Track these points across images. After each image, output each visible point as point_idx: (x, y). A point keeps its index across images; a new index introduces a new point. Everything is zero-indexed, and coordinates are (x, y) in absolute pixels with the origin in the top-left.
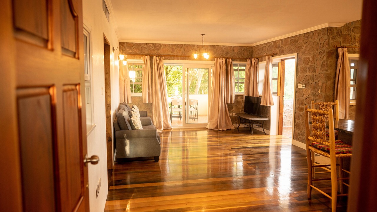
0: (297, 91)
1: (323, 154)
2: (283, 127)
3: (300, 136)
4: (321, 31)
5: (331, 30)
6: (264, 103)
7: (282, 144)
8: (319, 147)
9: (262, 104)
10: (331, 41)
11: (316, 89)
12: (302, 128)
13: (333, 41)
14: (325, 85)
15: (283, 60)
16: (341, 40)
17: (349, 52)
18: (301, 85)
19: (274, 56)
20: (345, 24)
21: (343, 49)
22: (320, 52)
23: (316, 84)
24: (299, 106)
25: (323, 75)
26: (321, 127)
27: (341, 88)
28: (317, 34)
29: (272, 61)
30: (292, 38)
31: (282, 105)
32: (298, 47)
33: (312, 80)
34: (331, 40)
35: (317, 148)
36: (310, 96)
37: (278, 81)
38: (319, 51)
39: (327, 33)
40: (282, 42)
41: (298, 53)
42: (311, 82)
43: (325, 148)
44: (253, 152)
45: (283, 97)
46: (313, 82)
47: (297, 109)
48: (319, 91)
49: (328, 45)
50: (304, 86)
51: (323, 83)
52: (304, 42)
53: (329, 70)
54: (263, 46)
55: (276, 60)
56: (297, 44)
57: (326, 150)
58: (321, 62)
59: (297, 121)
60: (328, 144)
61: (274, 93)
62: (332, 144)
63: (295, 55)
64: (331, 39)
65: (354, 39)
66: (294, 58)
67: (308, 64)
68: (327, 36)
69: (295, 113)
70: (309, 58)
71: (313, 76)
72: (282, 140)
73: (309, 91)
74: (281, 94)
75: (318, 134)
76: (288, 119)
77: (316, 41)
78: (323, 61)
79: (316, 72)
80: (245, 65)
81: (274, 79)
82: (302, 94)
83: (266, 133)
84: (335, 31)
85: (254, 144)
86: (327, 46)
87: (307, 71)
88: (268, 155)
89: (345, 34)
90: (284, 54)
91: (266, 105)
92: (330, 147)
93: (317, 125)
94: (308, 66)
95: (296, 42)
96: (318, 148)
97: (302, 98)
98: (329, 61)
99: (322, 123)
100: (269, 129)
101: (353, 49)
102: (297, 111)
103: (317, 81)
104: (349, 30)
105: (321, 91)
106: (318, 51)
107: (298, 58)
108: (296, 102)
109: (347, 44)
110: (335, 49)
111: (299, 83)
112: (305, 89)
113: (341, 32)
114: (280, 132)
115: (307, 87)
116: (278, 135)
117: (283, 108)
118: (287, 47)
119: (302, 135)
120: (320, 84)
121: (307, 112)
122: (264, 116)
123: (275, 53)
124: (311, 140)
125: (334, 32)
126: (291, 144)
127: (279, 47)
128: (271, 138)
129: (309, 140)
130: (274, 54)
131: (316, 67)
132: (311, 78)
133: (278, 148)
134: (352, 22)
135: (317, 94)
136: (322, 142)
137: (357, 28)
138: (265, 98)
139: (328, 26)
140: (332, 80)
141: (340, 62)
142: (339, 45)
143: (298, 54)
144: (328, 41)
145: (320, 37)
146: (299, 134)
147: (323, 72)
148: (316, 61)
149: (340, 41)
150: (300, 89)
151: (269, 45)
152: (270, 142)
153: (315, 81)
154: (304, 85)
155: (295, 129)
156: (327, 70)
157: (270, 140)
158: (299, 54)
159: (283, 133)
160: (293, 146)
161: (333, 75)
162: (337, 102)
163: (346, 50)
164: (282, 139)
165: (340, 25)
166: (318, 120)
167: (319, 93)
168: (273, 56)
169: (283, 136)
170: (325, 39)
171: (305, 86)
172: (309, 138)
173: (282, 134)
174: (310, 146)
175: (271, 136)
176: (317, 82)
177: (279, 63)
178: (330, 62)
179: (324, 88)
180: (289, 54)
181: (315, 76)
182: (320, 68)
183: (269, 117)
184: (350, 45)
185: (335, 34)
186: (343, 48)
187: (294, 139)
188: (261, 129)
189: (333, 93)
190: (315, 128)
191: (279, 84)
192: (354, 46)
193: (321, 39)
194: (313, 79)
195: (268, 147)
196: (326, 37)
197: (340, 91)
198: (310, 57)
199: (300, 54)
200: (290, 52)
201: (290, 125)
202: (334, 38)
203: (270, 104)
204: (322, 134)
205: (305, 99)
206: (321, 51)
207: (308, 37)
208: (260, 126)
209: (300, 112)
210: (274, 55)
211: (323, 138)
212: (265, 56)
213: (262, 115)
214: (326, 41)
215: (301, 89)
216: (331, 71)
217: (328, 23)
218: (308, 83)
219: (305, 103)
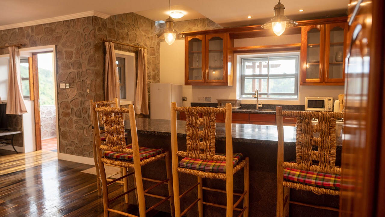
0: (59, 92)
1: (123, 165)
2: (42, 139)
3: (68, 147)
4: (85, 20)
5: (96, 20)
6: (12, 110)
7: (43, 161)
8: (117, 156)
9: (8, 112)
10: (97, 33)
11: (84, 89)
12: (70, 137)
13: (99, 33)
14: (94, 83)
15: (34, 54)
16: (106, 33)
17: (115, 48)
18: (64, 84)
19: (21, 48)
20: (110, 16)
21: (110, 44)
22: (85, 45)
23: (83, 83)
24: (63, 110)
25: (91, 71)
26: (119, 129)
27: (111, 87)
28: (79, 23)
29: (18, 55)
30: (47, 26)
31: (39, 112)
32: (57, 38)
33: (78, 78)
34: (97, 31)
35: (113, 159)
36: (77, 97)
37: (30, 81)
38: (84, 43)
39: (93, 23)
40: (32, 30)
41: (56, 44)
42: (77, 80)
44: (4, 184)
45: (38, 101)
46: (80, 80)
47: (61, 114)
48: (88, 91)
49: (95, 37)
50: (68, 86)
51: (92, 81)
52: (64, 31)
53: (97, 66)
54: (3, 33)
55: (25, 53)
56: (54, 33)
57: (126, 158)
58: (88, 56)
59: (62, 129)
60: (130, 151)
61: (26, 97)
62: (136, 150)
63: (52, 48)
64: (96, 30)
65: (118, 34)
66: (52, 51)
67: (71, 59)
68: (93, 26)
69: (59, 120)
70: (72, 52)
71: (78, 73)
72: (43, 156)
73: (76, 92)
74: (36, 99)
75: (115, 139)
76: (45, 129)
77: (79, 31)
78: (90, 54)
79: (82, 69)
81: (23, 79)
82: (67, 95)
83: (18, 151)
84: (101, 23)
85: (3, 170)
86: (93, 38)
87: (70, 67)
88: (25, 183)
89: (109, 27)
90: (36, 46)
91: (15, 114)
92: (133, 154)
93: (112, 128)
94: (72, 61)
95: (52, 31)
96: (115, 158)
97: (66, 100)
98: (97, 55)
99: (119, 124)
100: (22, 145)
101: (118, 44)
102: (61, 117)
103: (84, 79)
104: (113, 24)
105: (91, 91)
106: (82, 43)
107: (58, 53)
108: (59, 106)
109: (112, 39)
110: (101, 42)
111: (61, 82)
112: (70, 89)
113: (106, 24)
114: (38, 146)
115: (73, 87)
116: (36, 150)
117: (39, 116)
118: (40, 37)
119: (70, 145)
120: (88, 82)
121: (96, 112)
122: (12, 129)
123: (23, 44)
124: (105, 150)
125: (99, 23)
126: (57, 158)
127: (28, 36)
128: (26, 157)
129: (101, 149)
130: (21, 45)
131: (81, 63)
132: (77, 75)
133: (38, 169)
134: (115, 16)
135: (85, 94)
136: (122, 150)
137: (120, 24)
138: (13, 105)
139: (93, 15)
140: (101, 78)
141: (108, 57)
142: (105, 39)
143: (56, 46)
144: (95, 32)
145: (84, 27)
146: (66, 145)
147: (90, 68)
148: (82, 55)
149: (106, 35)
150: (62, 89)
151: (12, 32)
152: (26, 163)
153: (82, 79)
154: (68, 85)
155: (61, 140)
156: (95, 66)
157: (26, 160)
158: (58, 47)
159: (42, 147)
160: (60, 161)
161: (102, 71)
162: (116, 100)
163: (112, 44)
164: (41, 155)
165: (105, 17)
166: (114, 122)
167: (88, 92)
168: (19, 47)
169: (43, 150)
170: (90, 30)
171: (70, 85)
172: (102, 148)
173: (41, 149)
174: (103, 157)
175: (26, 154)
176: (85, 79)
177: (29, 57)
178: (97, 56)
179: (94, 86)
180: (43, 45)
181: (82, 72)
182: (87, 64)
183: (21, 129)
184: (115, 41)
185: (101, 26)
186: (109, 41)
187: (60, 152)
188: (10, 148)
189: (103, 92)
190: (110, 133)
191: (32, 85)
192: (118, 42)
193: (85, 30)
194: (79, 77)
195: (23, 171)
196: (91, 27)
197: (110, 90)
198: (73, 50)
199: (60, 46)
200: (45, 43)
201: (48, 136)
202: (100, 30)
203: (21, 111)
204: (121, 139)
205: (71, 102)
206: (86, 43)
207: (68, 26)
208: (8, 144)
209: (65, 118)
210: (21, 46)
211: (122, 144)
212: (7, 47)
213: (9, 128)
214: (92, 32)
215: (64, 89)
216: (99, 68)
217: (93, 11)
218: (73, 81)
219: (71, 107)
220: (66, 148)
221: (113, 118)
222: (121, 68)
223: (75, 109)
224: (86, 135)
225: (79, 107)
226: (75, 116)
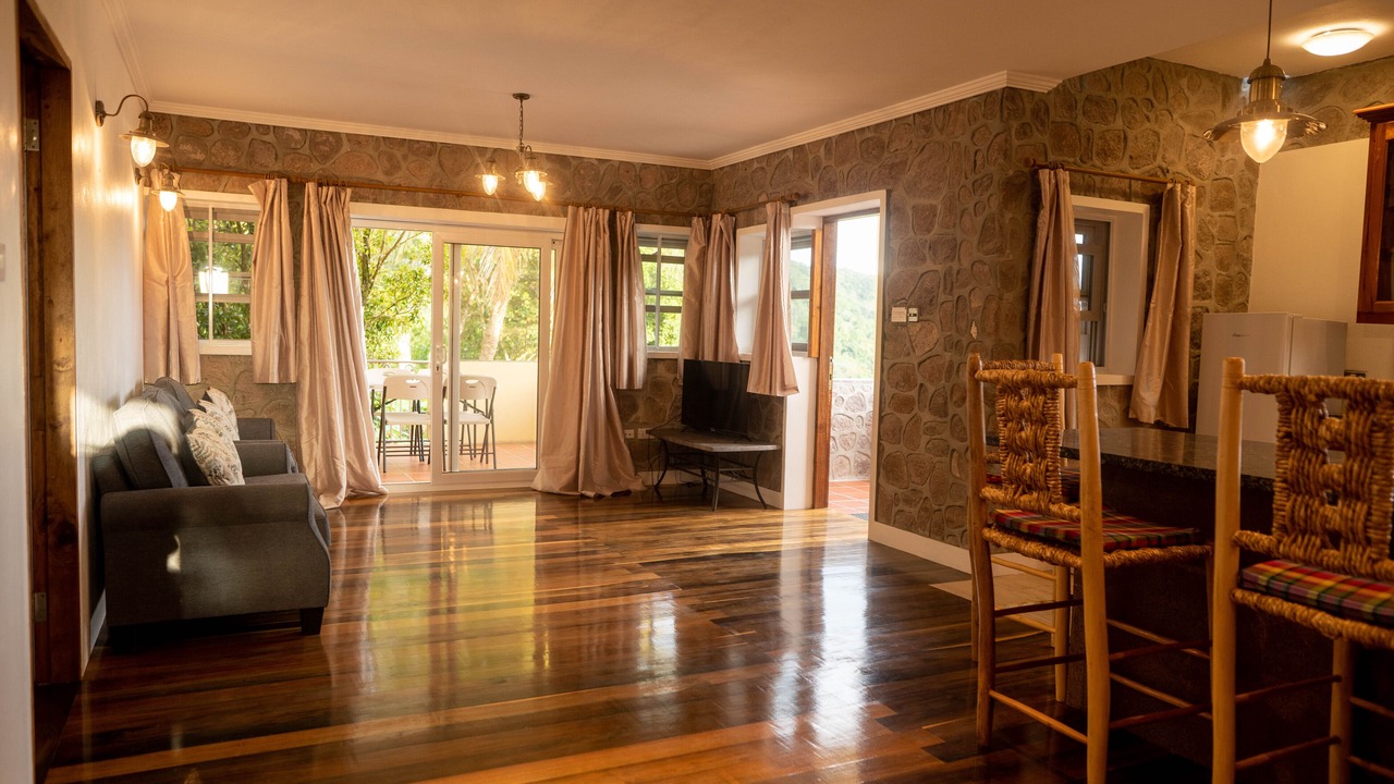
0: (890, 335)
1: (1048, 554)
2: (830, 480)
3: (901, 506)
4: (979, 103)
5: (1013, 100)
6: (762, 384)
7: (827, 539)
8: (1030, 527)
9: (751, 389)
10: (1016, 143)
11: (963, 325)
12: (909, 476)
13: (1022, 142)
14: (994, 305)
15: (828, 221)
16: (1046, 139)
17: (1075, 189)
18: (903, 310)
19: (796, 205)
20: (1061, 82)
21: (1055, 174)
22: (973, 184)
23: (960, 305)
24: (894, 391)
25: (986, 268)
26: (1041, 440)
27: (1051, 319)
28: (961, 116)
29: (789, 224)
30: (869, 135)
31: (828, 393)
32: (892, 167)
33: (946, 288)
34: (1013, 137)
35: (1019, 534)
36: (939, 349)
37: (811, 301)
38: (972, 178)
39: (1001, 112)
40: (828, 151)
41: (890, 188)
42: (942, 298)
43: (1055, 531)
44: (729, 576)
45: (829, 361)
46: (950, 298)
47: (887, 401)
48: (974, 331)
49: (1006, 155)
50: (915, 315)
51: (988, 299)
52: (915, 146)
53: (1008, 251)
54: (756, 165)
55: (805, 218)
56: (886, 155)
57: (1060, 536)
58: (980, 219)
59: (889, 448)
60: (1071, 511)
61: (797, 348)
62: (1093, 508)
63: (877, 199)
64: (1013, 132)
65: (1089, 140)
66: (875, 210)
67: (929, 231)
68: (1002, 121)
69: (881, 419)
70: (933, 208)
71: (948, 273)
72: (829, 525)
73: (936, 334)
74: (823, 352)
75: (1029, 470)
76: (842, 451)
77: (959, 140)
78: (986, 213)
79: (959, 260)
80: (681, 243)
81: (796, 295)
82: (908, 345)
83: (767, 501)
84: (1029, 107)
85: (729, 542)
86: (1001, 161)
87: (924, 256)
88: (777, 584)
89: (1058, 119)
90: (835, 197)
91: (767, 393)
92: (1082, 522)
93: (1023, 434)
94: (930, 237)
95: (882, 147)
96: (1026, 531)
97: (907, 359)
98: (1009, 215)
99: (1044, 423)
100: (777, 485)
101: (1086, 176)
102: (887, 410)
103: (965, 292)
104: (1071, 107)
105: (981, 331)
106: (967, 178)
107: (892, 210)
108: (885, 378)
109: (1066, 158)
110: (1027, 170)
111: (895, 303)
112: (919, 325)
113: (1047, 111)
114: (819, 496)
115: (928, 317)
116: (813, 507)
117: (829, 406)
118: (846, 167)
119: (908, 501)
120: (976, 303)
121: (976, 382)
122: (756, 437)
123: (802, 192)
124: (995, 501)
125: (1024, 109)
126: (865, 537)
127: (817, 167)
128: (785, 520)
129: (983, 500)
130: (797, 195)
131: (959, 242)
132: (942, 281)
133: (813, 559)
134: (1081, 77)
135: (965, 342)
136: (1047, 506)
137: (1097, 103)
138: (764, 367)
139: (1005, 85)
140: (1018, 290)
141: (1047, 221)
142: (1041, 161)
143: (889, 193)
144: (1006, 140)
145: (974, 127)
146: (896, 500)
147: (987, 258)
148: (961, 217)
149: (1044, 145)
150: (897, 324)
151: (777, 161)
152: (784, 535)
153: (957, 292)
154: (914, 311)
155: (882, 481)
156: (1000, 251)
157: (785, 529)
158: (894, 194)
159: (829, 502)
160: (874, 546)
161: (1022, 268)
162: (1058, 359)
163: (1064, 176)
164: (826, 521)
165: (1044, 85)
166: (1030, 414)
167: (974, 336)
168: (792, 204)
169: (833, 509)
170: (993, 134)
171: (920, 314)
173: (825, 505)
174: (989, 526)
175: (785, 514)
176: (966, 295)
177: (814, 230)
178: (1011, 219)
179: (992, 316)
180: (855, 193)
181: (958, 273)
182: (975, 244)
183: (779, 439)
184: (1075, 163)
185: (1028, 118)
186: (1054, 167)
187: (876, 520)
188: (746, 489)
189: (1019, 336)
190: (1016, 449)
191: (816, 313)
192: (1085, 167)
193: (977, 135)
194: (949, 287)
195: (776, 555)
196: (995, 125)
197: (1047, 330)
198: (937, 202)
199: (899, 192)
200: (859, 186)
201: (850, 473)
202: (1024, 131)
203: (784, 387)
204: (1047, 470)
205: (920, 364)
206: (978, 176)
207: (927, 129)
208: (743, 477)
209: (898, 415)
210: (796, 199)
211: (1048, 489)
212: (764, 204)
213: (750, 434)
214: (998, 139)
215: (902, 325)
216: (1014, 256)
217: (1005, 72)
218: (931, 301)
219: (920, 380)
220: (895, 509)
221: (1025, 404)
222: (1092, 257)
223: (931, 389)
224: (958, 475)
225: (943, 382)
226: (927, 409)
